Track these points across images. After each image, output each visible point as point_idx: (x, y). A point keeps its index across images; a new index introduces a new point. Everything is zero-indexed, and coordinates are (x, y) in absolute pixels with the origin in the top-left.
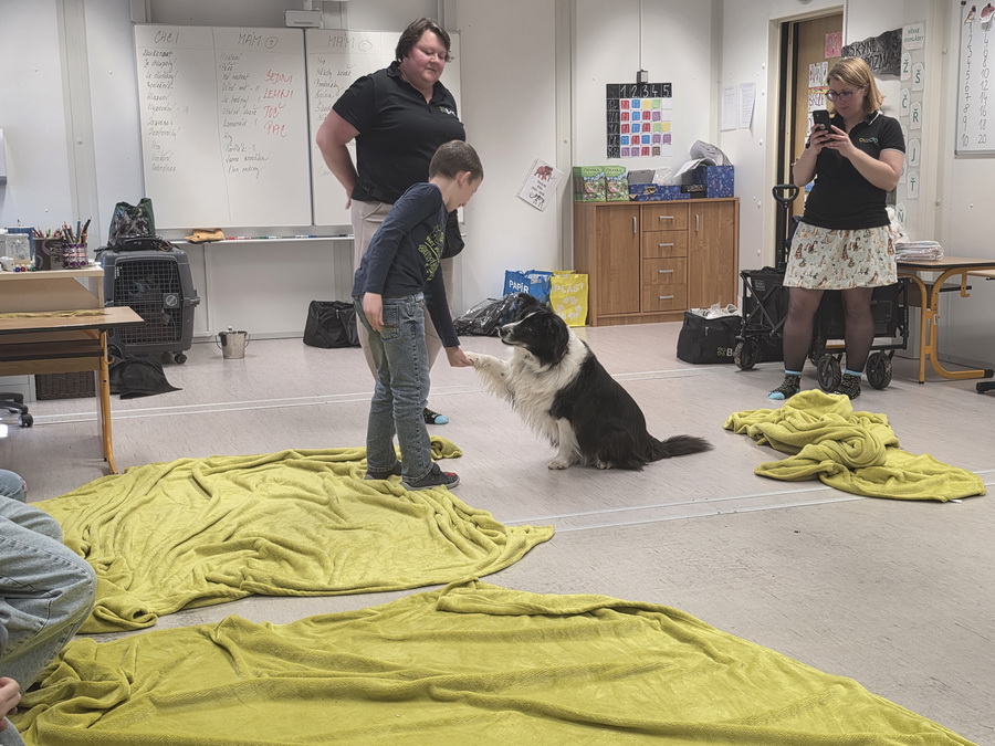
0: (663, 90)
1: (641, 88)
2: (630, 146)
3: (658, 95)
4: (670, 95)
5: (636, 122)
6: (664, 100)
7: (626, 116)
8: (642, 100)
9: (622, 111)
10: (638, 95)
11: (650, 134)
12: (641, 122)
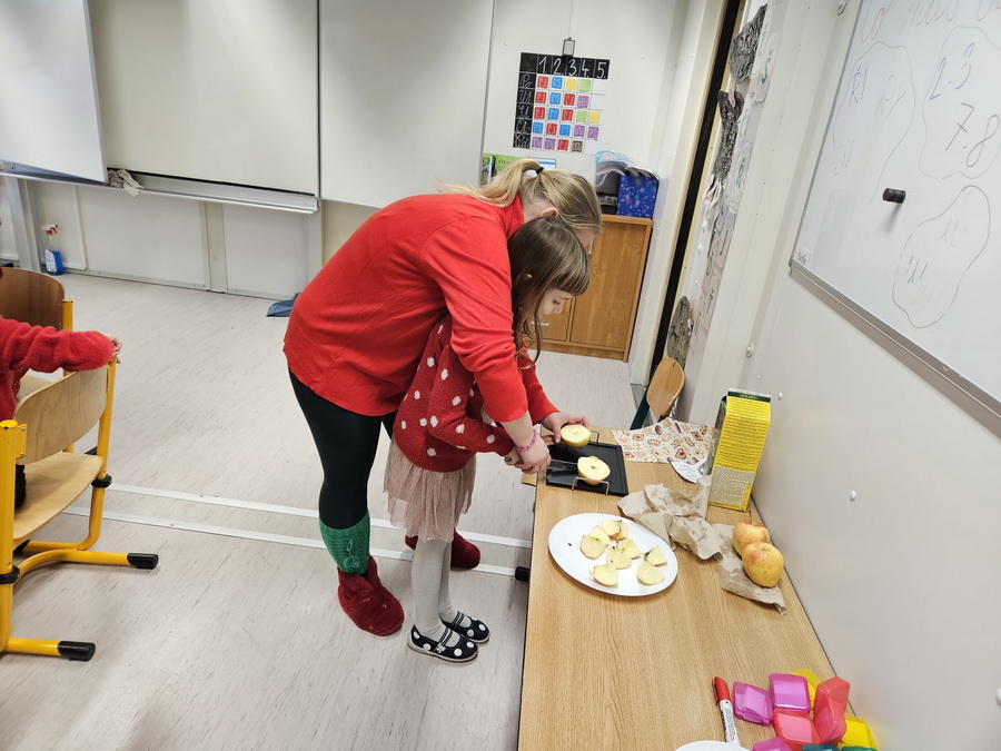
0: (597, 68)
1: (566, 64)
2: (544, 136)
3: (590, 75)
4: (606, 76)
5: (555, 106)
6: (597, 82)
7: (542, 98)
8: (566, 79)
9: (537, 89)
10: (561, 71)
11: (572, 124)
12: (562, 107)
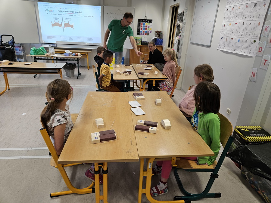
0: (150, 21)
1: (145, 21)
2: (142, 33)
3: (149, 22)
4: (152, 22)
5: (144, 28)
6: (150, 23)
7: (142, 26)
8: (145, 23)
9: (141, 25)
11: (147, 31)
12: (145, 28)
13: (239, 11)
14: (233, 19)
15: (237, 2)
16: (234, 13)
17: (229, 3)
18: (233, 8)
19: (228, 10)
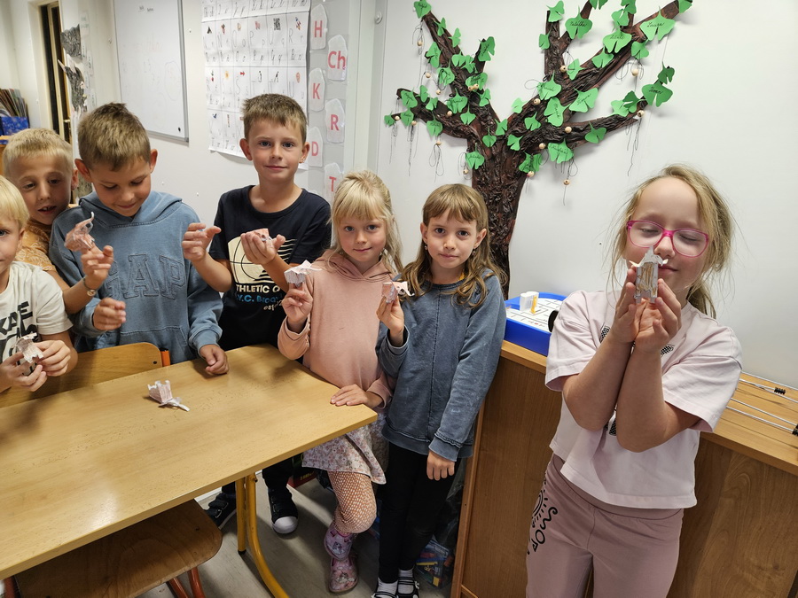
13: (240, 37)
14: (231, 60)
15: (229, 11)
16: (230, 41)
17: (209, 10)
18: (223, 27)
19: (209, 30)
